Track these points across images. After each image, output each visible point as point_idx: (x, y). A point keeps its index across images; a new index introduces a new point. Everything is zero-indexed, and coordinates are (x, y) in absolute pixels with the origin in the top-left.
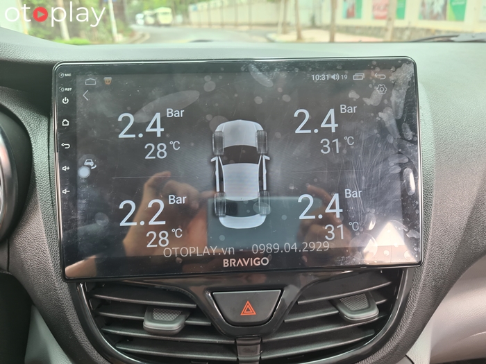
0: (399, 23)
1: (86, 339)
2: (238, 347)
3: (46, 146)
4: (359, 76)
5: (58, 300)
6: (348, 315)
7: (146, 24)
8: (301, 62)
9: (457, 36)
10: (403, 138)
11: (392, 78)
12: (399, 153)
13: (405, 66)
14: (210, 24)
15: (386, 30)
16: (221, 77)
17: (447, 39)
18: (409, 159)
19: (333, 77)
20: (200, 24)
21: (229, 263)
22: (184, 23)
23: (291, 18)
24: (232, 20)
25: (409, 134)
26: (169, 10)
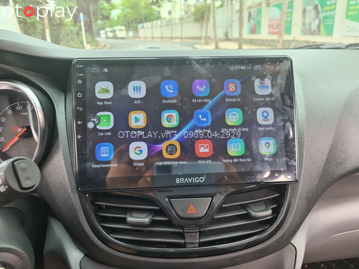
0: (287, 37)
1: (90, 230)
2: (185, 234)
3: (64, 111)
4: (257, 67)
5: (73, 206)
6: (253, 213)
7: (107, 37)
8: (223, 59)
9: (323, 45)
10: (284, 104)
11: (277, 68)
12: (283, 113)
13: (285, 61)
14: (153, 38)
15: (278, 42)
16: (174, 68)
17: (317, 47)
18: (289, 117)
19: (242, 68)
20: (146, 38)
21: (180, 180)
22: (134, 37)
23: (211, 34)
24: (169, 35)
25: (288, 102)
26: (124, 28)
